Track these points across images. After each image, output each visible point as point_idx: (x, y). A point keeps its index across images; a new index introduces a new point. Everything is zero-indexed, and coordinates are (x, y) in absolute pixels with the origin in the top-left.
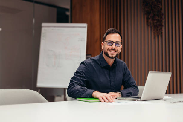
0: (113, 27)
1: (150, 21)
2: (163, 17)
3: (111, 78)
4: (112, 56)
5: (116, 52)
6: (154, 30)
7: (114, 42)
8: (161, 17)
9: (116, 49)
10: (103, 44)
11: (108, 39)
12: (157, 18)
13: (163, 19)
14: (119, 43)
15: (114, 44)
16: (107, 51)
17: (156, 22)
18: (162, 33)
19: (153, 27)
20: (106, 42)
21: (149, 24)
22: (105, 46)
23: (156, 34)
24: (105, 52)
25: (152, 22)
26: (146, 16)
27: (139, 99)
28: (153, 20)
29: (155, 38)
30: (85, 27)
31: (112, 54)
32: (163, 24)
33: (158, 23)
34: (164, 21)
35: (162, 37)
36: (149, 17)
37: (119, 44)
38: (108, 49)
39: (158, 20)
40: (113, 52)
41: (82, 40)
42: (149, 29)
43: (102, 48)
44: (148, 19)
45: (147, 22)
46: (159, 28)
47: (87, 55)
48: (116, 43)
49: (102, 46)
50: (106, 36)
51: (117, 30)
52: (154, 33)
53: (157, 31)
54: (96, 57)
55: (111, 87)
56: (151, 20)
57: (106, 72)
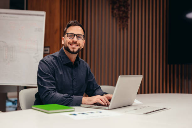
0: (75, 20)
1: (115, 11)
2: (129, 8)
3: (73, 77)
4: (73, 51)
5: (78, 46)
6: (119, 22)
7: (75, 35)
8: (127, 9)
9: (78, 43)
10: (63, 38)
11: (69, 31)
12: (123, 9)
13: (129, 10)
14: (81, 36)
15: (76, 36)
16: (68, 45)
17: (121, 13)
18: (127, 25)
19: (118, 19)
20: (66, 35)
21: (114, 15)
22: (66, 40)
23: (121, 26)
24: (66, 46)
25: (117, 13)
26: (111, 6)
27: (107, 108)
28: (119, 10)
29: (120, 31)
30: (43, 16)
31: (73, 48)
32: (129, 16)
33: (124, 15)
34: (130, 12)
35: (127, 29)
36: (115, 7)
37: (81, 38)
38: (69, 43)
39: (124, 12)
40: (74, 46)
41: (39, 31)
42: (114, 20)
43: (63, 43)
44: (113, 9)
45: (112, 12)
46: (125, 20)
47: (45, 47)
48: (78, 36)
49: (62, 40)
50: (66, 29)
51: (79, 23)
52: (120, 25)
53: (123, 22)
54: (57, 54)
55: (73, 87)
56: (117, 11)
57: (68, 71)
